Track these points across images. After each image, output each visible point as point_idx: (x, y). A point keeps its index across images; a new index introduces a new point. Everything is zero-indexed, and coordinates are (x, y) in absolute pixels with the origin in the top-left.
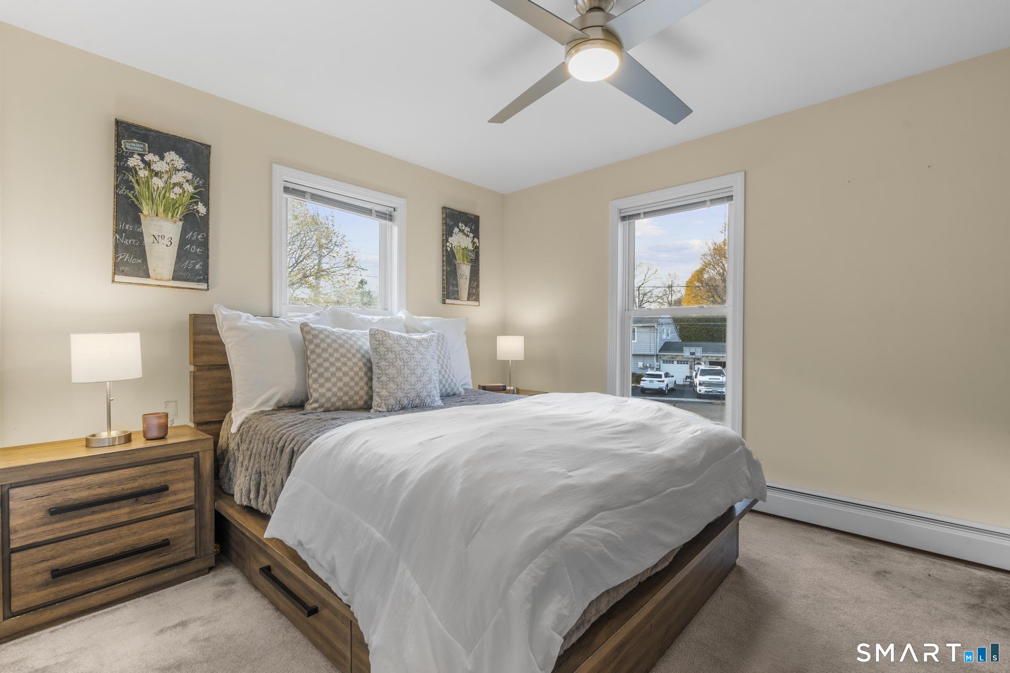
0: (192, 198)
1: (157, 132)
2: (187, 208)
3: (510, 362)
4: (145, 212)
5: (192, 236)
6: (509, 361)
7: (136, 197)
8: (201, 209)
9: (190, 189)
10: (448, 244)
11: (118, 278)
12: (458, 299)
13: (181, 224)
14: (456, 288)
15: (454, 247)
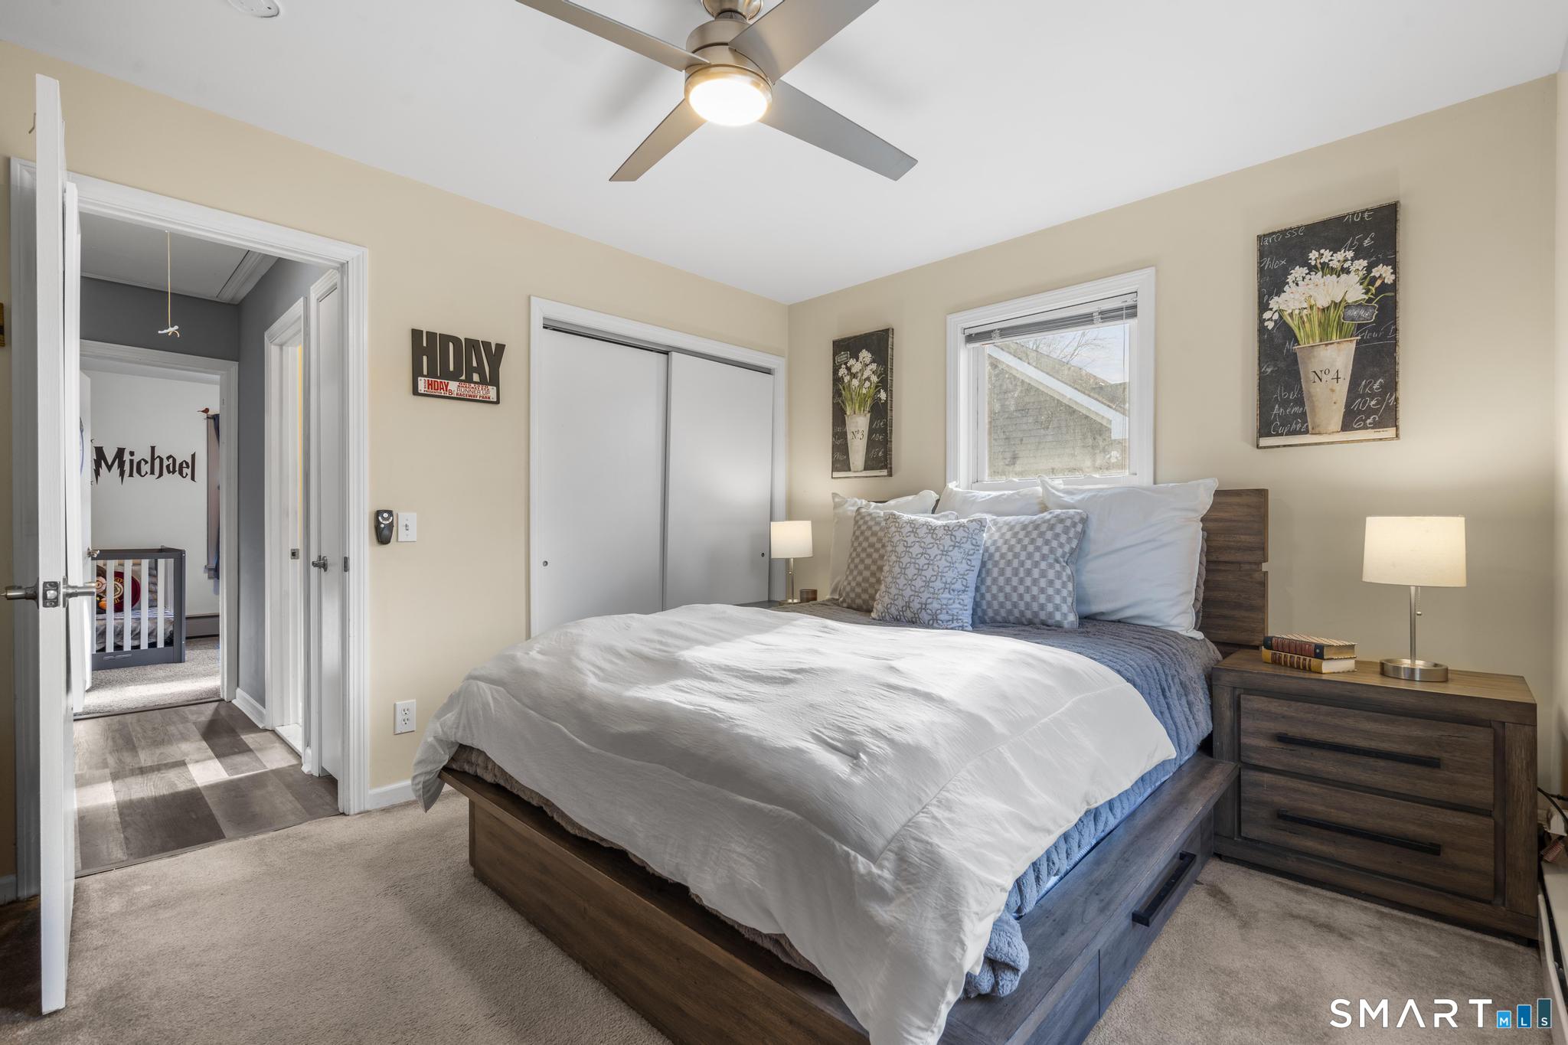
0: (877, 387)
1: (855, 337)
2: (874, 399)
3: (1413, 589)
4: (848, 413)
5: (877, 425)
6: (1408, 587)
7: (843, 402)
8: (883, 395)
9: (874, 379)
10: (1267, 315)
11: (836, 474)
12: (1307, 432)
13: (869, 415)
14: (1296, 409)
15: (1291, 315)
